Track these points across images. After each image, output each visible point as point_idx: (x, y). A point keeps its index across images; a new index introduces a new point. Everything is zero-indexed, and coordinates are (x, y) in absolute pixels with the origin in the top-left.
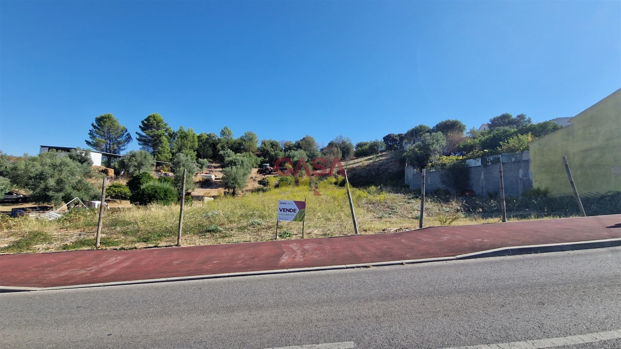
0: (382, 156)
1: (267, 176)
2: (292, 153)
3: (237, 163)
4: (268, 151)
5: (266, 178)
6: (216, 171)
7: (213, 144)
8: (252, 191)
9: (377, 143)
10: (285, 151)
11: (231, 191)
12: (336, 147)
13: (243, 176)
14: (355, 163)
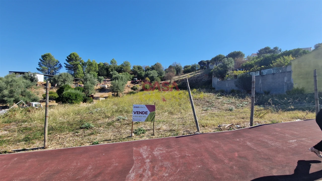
0: (198, 72)
1: (136, 85)
2: (150, 72)
3: (119, 78)
4: (136, 71)
5: (135, 86)
6: (108, 83)
7: (107, 68)
8: (127, 93)
9: (195, 65)
10: (146, 71)
11: (116, 94)
12: (173, 68)
13: (122, 85)
14: (184, 77)
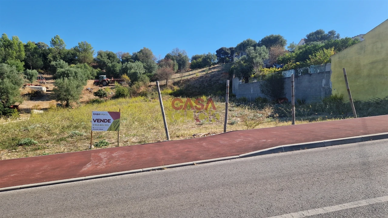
0: (214, 68)
1: (104, 87)
2: (130, 64)
3: (70, 75)
4: (104, 63)
5: (102, 90)
6: (47, 83)
7: (43, 54)
8: (88, 103)
9: (210, 56)
10: (122, 63)
11: (65, 103)
12: (173, 59)
13: (77, 87)
14: (190, 75)
